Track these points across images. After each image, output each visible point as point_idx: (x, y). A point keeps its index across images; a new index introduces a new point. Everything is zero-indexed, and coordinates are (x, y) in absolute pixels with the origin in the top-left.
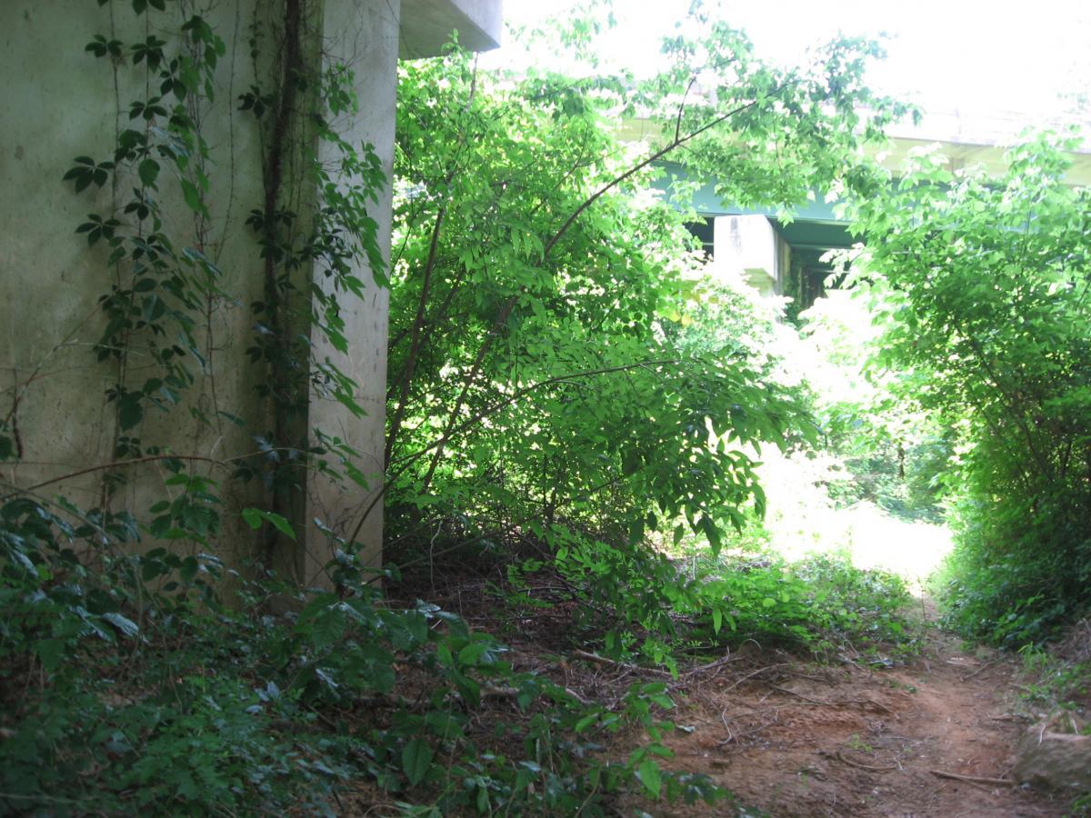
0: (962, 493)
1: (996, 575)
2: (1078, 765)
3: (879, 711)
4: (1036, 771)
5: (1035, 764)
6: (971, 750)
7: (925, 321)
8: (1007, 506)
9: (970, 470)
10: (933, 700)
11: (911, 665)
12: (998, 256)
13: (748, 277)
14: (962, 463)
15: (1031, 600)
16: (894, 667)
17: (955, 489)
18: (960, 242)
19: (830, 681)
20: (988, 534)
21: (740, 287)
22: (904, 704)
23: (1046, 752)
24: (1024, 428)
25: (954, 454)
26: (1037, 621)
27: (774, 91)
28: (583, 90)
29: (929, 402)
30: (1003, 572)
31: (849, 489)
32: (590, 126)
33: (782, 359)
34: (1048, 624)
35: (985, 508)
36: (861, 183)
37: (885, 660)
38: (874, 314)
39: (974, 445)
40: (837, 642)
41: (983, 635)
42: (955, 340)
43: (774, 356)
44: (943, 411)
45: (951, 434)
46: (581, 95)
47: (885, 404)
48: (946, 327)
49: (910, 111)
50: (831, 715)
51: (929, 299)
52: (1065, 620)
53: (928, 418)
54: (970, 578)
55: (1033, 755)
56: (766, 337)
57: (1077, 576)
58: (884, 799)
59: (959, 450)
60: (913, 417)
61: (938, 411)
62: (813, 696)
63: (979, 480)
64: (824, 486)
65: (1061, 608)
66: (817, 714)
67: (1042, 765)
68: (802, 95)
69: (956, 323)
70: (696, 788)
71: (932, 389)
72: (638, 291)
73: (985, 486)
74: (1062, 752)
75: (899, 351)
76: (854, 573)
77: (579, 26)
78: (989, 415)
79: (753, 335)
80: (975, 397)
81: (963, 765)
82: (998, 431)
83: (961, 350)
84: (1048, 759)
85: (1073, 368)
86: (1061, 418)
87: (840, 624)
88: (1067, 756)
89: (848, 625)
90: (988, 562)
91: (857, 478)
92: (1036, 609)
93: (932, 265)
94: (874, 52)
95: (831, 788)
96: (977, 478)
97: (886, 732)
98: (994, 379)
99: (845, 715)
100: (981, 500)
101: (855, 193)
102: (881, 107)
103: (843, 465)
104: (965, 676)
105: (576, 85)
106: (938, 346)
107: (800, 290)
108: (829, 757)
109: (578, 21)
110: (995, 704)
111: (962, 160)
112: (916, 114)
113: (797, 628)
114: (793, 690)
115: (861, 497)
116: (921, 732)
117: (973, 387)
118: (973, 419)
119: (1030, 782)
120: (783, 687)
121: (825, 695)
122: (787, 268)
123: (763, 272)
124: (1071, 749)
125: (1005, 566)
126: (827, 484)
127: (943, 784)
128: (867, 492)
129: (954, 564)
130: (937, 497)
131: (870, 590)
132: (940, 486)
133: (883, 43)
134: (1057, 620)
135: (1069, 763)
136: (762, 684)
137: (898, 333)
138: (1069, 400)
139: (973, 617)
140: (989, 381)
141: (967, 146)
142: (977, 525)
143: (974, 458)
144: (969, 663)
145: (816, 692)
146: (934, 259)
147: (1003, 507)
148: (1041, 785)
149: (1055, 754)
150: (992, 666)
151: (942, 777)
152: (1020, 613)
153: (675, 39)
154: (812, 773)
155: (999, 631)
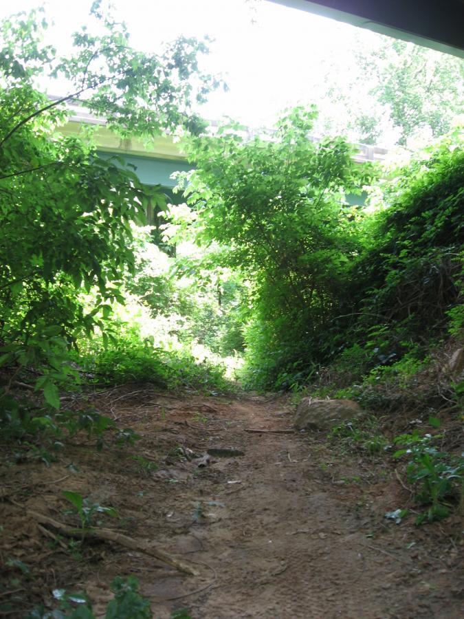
2: (334, 413)
3: (210, 411)
4: (309, 421)
5: (307, 418)
6: (267, 423)
10: (242, 408)
11: (229, 396)
15: (295, 364)
16: (219, 396)
19: (181, 398)
22: (225, 408)
23: (314, 410)
26: (299, 374)
32: (29, 87)
33: (150, 262)
40: (184, 385)
41: (269, 387)
43: (145, 259)
49: (222, 84)
50: (182, 412)
51: (234, 199)
55: (305, 413)
57: (320, 349)
58: (216, 442)
62: (169, 405)
66: (173, 412)
67: (312, 417)
68: (159, 72)
70: (88, 416)
74: (323, 408)
75: (216, 230)
77: (24, 26)
80: (260, 259)
81: (264, 427)
84: (315, 413)
86: (308, 266)
88: (326, 410)
92: (299, 369)
94: (202, 48)
95: (181, 436)
97: (215, 419)
99: (189, 412)
102: (205, 81)
104: (261, 403)
108: (180, 425)
112: (225, 85)
116: (236, 418)
119: (306, 428)
121: (178, 404)
124: (328, 406)
127: (253, 434)
129: (251, 361)
133: (207, 44)
135: (328, 414)
136: (137, 402)
138: (313, 257)
144: (262, 398)
145: (171, 403)
148: (313, 427)
149: (319, 410)
150: (275, 399)
151: (252, 432)
152: (289, 372)
153: (82, 36)
154: (170, 431)
155: (278, 383)
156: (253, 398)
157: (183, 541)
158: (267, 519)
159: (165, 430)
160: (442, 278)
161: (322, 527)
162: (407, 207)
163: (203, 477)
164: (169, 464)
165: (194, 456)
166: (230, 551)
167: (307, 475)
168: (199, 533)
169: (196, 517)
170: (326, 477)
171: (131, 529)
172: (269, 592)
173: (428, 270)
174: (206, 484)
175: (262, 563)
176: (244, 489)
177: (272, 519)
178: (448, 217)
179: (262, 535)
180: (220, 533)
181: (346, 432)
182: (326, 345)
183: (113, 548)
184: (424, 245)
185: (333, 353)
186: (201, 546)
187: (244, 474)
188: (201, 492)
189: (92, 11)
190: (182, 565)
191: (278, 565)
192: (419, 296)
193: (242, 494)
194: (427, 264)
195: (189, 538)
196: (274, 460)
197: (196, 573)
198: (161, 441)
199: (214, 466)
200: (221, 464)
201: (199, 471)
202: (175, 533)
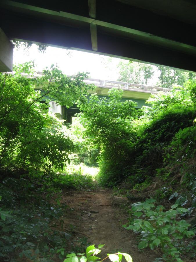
0: (102, 160)
1: (108, 175)
2: (121, 201)
3: (89, 198)
5: (115, 202)
6: (105, 202)
7: (94, 127)
8: (110, 162)
9: (103, 155)
10: (98, 196)
11: (94, 191)
12: (108, 115)
13: (56, 115)
14: (101, 154)
16: (91, 191)
17: (100, 159)
18: (101, 112)
19: (80, 193)
20: (107, 168)
21: (54, 117)
22: (93, 196)
24: (113, 147)
25: (100, 152)
26: (116, 182)
27: (66, 83)
28: (28, 81)
29: (95, 143)
30: (110, 174)
31: (78, 160)
33: (64, 133)
34: (118, 183)
35: (106, 163)
36: (82, 101)
37: (89, 190)
38: (84, 126)
39: (104, 151)
40: (81, 188)
41: (106, 186)
42: (100, 130)
43: (62, 132)
44: (98, 144)
45: (99, 149)
46: (28, 82)
47: (87, 143)
48: (98, 128)
50: (81, 198)
51: (95, 123)
52: (121, 182)
53: (95, 145)
54: (104, 176)
56: (60, 128)
57: (122, 174)
58: (92, 209)
59: (101, 152)
60: (92, 145)
61: (97, 144)
62: (77, 196)
63: (105, 157)
64: (73, 160)
65: (120, 180)
66: (79, 198)
68: (72, 84)
69: (100, 128)
71: (96, 140)
72: (40, 121)
73: (106, 158)
75: (89, 133)
76: (82, 176)
78: (107, 145)
79: (58, 128)
80: (104, 141)
81: (104, 204)
82: (108, 148)
83: (101, 132)
85: (122, 136)
86: (119, 145)
87: (81, 184)
89: (82, 185)
90: (107, 173)
91: (80, 158)
92: (116, 180)
93: (96, 116)
95: (83, 207)
96: (104, 157)
97: (91, 200)
98: (107, 138)
99: (84, 198)
100: (105, 161)
101: (81, 103)
102: (87, 87)
103: (77, 155)
104: (103, 193)
105: (27, 80)
106: (97, 132)
107: (66, 118)
108: (82, 204)
109: (27, 66)
110: (109, 196)
111: (101, 91)
113: (74, 185)
114: (74, 195)
115: (81, 162)
116: (96, 200)
117: (103, 139)
118: (103, 146)
119: (114, 205)
120: (72, 195)
121: (80, 195)
122: (64, 113)
123: (59, 114)
124: (120, 199)
125: (110, 173)
126: (74, 159)
127: (101, 206)
128: (82, 161)
129: (101, 174)
130: (97, 161)
131: (85, 179)
132: (98, 159)
133: (87, 74)
134: (119, 182)
135: (120, 201)
136: (68, 195)
137: (89, 129)
138: (121, 142)
139: (104, 183)
140: (106, 138)
141: (102, 88)
142: (105, 166)
143: (104, 153)
144: (104, 191)
145: (78, 195)
146: (96, 115)
147: (109, 162)
148: (116, 205)
149: (118, 200)
150: (108, 191)
151: (101, 205)
152: (113, 181)
153: (47, 71)
154: (80, 206)
155: (109, 185)
156: (101, 190)
157: (88, 232)
158: (103, 228)
159: (79, 206)
160: (159, 154)
161: (113, 230)
162: (151, 127)
163: (90, 219)
164: (81, 216)
165: (87, 213)
166: (96, 234)
167: (113, 219)
168: (91, 231)
169: (90, 228)
170: (117, 219)
171: (79, 230)
172: (103, 240)
173: (155, 151)
174: (90, 221)
175: (102, 236)
176: (99, 222)
177: (104, 229)
178: (163, 132)
179: (102, 231)
180: (94, 231)
181: (123, 207)
182: (124, 173)
183: (77, 234)
184: (155, 141)
185: (126, 175)
186: (91, 233)
187: (99, 218)
188: (90, 223)
189: (51, 68)
190: (89, 236)
191: (104, 236)
192: (152, 159)
193: (98, 223)
194: (155, 149)
195: (89, 232)
196: (106, 215)
197: (91, 237)
198: (79, 209)
199: (92, 216)
200: (93, 215)
201: (88, 218)
202: (86, 231)
